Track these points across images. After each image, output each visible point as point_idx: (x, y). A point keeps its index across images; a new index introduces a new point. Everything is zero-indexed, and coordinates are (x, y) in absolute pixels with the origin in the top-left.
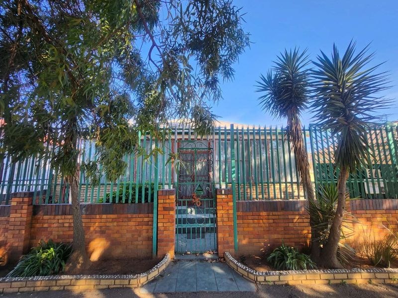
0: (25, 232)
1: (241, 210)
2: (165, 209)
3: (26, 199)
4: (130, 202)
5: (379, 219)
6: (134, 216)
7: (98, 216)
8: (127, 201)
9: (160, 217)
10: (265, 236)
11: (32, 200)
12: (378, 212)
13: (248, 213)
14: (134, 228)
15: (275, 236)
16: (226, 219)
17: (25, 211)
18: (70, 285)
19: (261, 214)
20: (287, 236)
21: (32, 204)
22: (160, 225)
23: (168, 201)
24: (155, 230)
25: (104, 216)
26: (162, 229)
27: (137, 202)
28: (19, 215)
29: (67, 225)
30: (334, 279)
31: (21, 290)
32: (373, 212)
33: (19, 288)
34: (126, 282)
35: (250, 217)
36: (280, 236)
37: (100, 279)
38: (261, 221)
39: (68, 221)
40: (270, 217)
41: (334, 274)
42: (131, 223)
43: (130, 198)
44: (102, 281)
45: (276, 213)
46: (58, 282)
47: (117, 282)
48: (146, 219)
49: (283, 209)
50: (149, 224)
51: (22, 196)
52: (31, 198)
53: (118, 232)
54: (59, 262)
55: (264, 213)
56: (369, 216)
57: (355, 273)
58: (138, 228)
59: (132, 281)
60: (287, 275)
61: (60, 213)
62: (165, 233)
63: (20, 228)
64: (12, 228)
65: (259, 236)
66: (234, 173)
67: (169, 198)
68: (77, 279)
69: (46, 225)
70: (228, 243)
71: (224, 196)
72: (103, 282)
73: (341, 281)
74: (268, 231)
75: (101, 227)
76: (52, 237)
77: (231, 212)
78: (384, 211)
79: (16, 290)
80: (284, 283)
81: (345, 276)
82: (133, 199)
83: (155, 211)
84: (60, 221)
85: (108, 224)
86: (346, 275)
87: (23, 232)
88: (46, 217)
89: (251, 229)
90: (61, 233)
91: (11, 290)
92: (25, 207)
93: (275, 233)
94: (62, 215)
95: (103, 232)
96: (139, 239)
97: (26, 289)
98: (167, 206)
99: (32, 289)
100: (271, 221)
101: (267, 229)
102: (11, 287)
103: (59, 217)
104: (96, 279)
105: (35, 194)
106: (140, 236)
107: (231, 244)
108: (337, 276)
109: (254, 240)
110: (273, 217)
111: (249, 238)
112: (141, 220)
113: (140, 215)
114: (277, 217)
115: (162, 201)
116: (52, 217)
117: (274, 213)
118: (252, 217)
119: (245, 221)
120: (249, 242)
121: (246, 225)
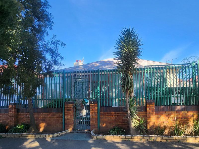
0: (14, 119)
1: (102, 111)
2: (68, 110)
3: (14, 106)
4: (54, 107)
6: (56, 113)
7: (41, 113)
8: (52, 107)
9: (65, 114)
10: (113, 123)
11: (16, 107)
12: (173, 112)
13: (106, 113)
14: (56, 119)
15: (118, 123)
16: (94, 115)
17: (14, 111)
18: (26, 136)
19: (112, 113)
20: (124, 124)
21: (16, 108)
22: (65, 117)
23: (69, 107)
24: (64, 119)
25: (44, 113)
26: (66, 119)
27: (57, 107)
28: (12, 112)
30: (125, 138)
31: (11, 137)
32: (170, 112)
35: (106, 115)
36: (120, 124)
38: (112, 116)
40: (116, 114)
41: (125, 136)
42: (55, 117)
43: (54, 105)
44: (36, 135)
45: (119, 113)
46: (22, 135)
49: (122, 111)
50: (62, 117)
51: (12, 104)
52: (15, 106)
53: (49, 120)
54: (24, 130)
55: (113, 113)
56: (167, 114)
58: (58, 118)
59: (46, 136)
61: (27, 112)
62: (68, 121)
63: (12, 117)
64: (10, 117)
65: (110, 123)
67: (69, 106)
68: (28, 134)
69: (22, 117)
71: (93, 104)
73: (128, 139)
74: (115, 121)
75: (43, 118)
77: (96, 112)
78: (176, 112)
79: (9, 137)
80: (104, 139)
81: (130, 137)
82: (55, 106)
83: (63, 111)
84: (27, 115)
85: (45, 117)
88: (22, 114)
89: (107, 120)
90: (28, 120)
91: (8, 137)
92: (14, 109)
93: (118, 122)
94: (28, 113)
95: (44, 120)
96: (58, 123)
98: (68, 109)
99: (14, 137)
100: (116, 116)
101: (114, 120)
103: (27, 114)
105: (17, 104)
107: (96, 126)
108: (127, 137)
109: (108, 125)
110: (118, 115)
111: (106, 124)
112: (59, 115)
113: (58, 113)
114: (119, 115)
115: (66, 107)
116: (24, 113)
117: (118, 113)
118: (107, 114)
119: (104, 116)
120: (106, 126)
121: (104, 118)
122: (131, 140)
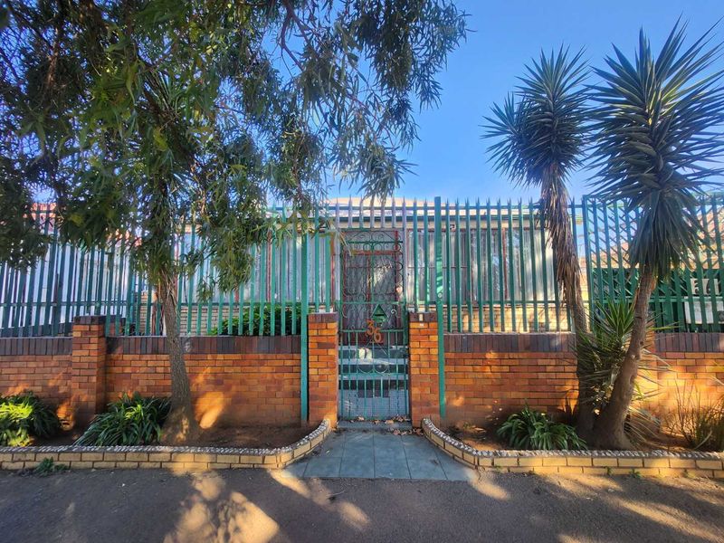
0: (97, 379)
1: (452, 349)
2: (320, 345)
3: (95, 328)
4: (261, 333)
5: (709, 368)
6: (269, 356)
7: (209, 357)
8: (256, 332)
9: (311, 358)
10: (495, 394)
11: (104, 330)
12: (709, 355)
13: (465, 355)
14: (269, 377)
15: (513, 395)
16: (425, 364)
17: (94, 347)
18: (170, 461)
19: (489, 356)
20: (534, 395)
21: (104, 336)
22: (312, 372)
23: (325, 332)
24: (304, 380)
25: (220, 357)
26: (316, 378)
27: (273, 333)
28: (86, 353)
29: (160, 370)
30: (618, 467)
31: (96, 465)
32: (699, 355)
33: (94, 462)
34: (259, 460)
35: (467, 362)
36: (520, 395)
37: (217, 454)
38: (488, 369)
39: (162, 363)
40: (504, 362)
41: (617, 457)
42: (265, 369)
43: (262, 327)
44: (219, 456)
45: (516, 356)
46: (152, 456)
47: (245, 459)
48: (289, 363)
49: (527, 348)
50: (295, 369)
51: (89, 322)
52: (102, 326)
53: (242, 382)
54: (151, 428)
55: (492, 356)
56: (691, 362)
57: (658, 457)
58: (275, 376)
59: (267, 458)
60: (532, 456)
61: (149, 351)
62: (321, 384)
63: (89, 372)
64: (77, 372)
65: (482, 394)
66: (441, 285)
67: (327, 328)
68: (179, 452)
69: (128, 370)
70: (428, 404)
71: (422, 325)
72: (221, 459)
73: (631, 470)
74: (500, 386)
75: (215, 374)
76: (138, 389)
77: (434, 351)
79: (90, 464)
80: (527, 470)
82: (267, 328)
83: (304, 349)
84: (150, 364)
85: (226, 370)
86: (641, 461)
87: (94, 379)
88: (127, 357)
89: (470, 382)
90: (153, 383)
91: (82, 465)
92: (95, 339)
93: (512, 390)
94: (152, 354)
95: (219, 383)
96: (279, 394)
97: (104, 464)
98: (324, 340)
99: (113, 464)
100: (506, 369)
101: (498, 382)
102: (81, 461)
103: (148, 357)
104: (211, 453)
105: (108, 320)
106: (279, 390)
107: (434, 406)
108: (623, 462)
109: (475, 401)
110: (510, 362)
111: (466, 397)
112: (281, 363)
113: (279, 356)
114: (517, 362)
115: (315, 333)
116: (137, 357)
117: (511, 355)
118: (472, 362)
119: (459, 368)
120: (465, 404)
121: (460, 375)
122: (642, 473)
